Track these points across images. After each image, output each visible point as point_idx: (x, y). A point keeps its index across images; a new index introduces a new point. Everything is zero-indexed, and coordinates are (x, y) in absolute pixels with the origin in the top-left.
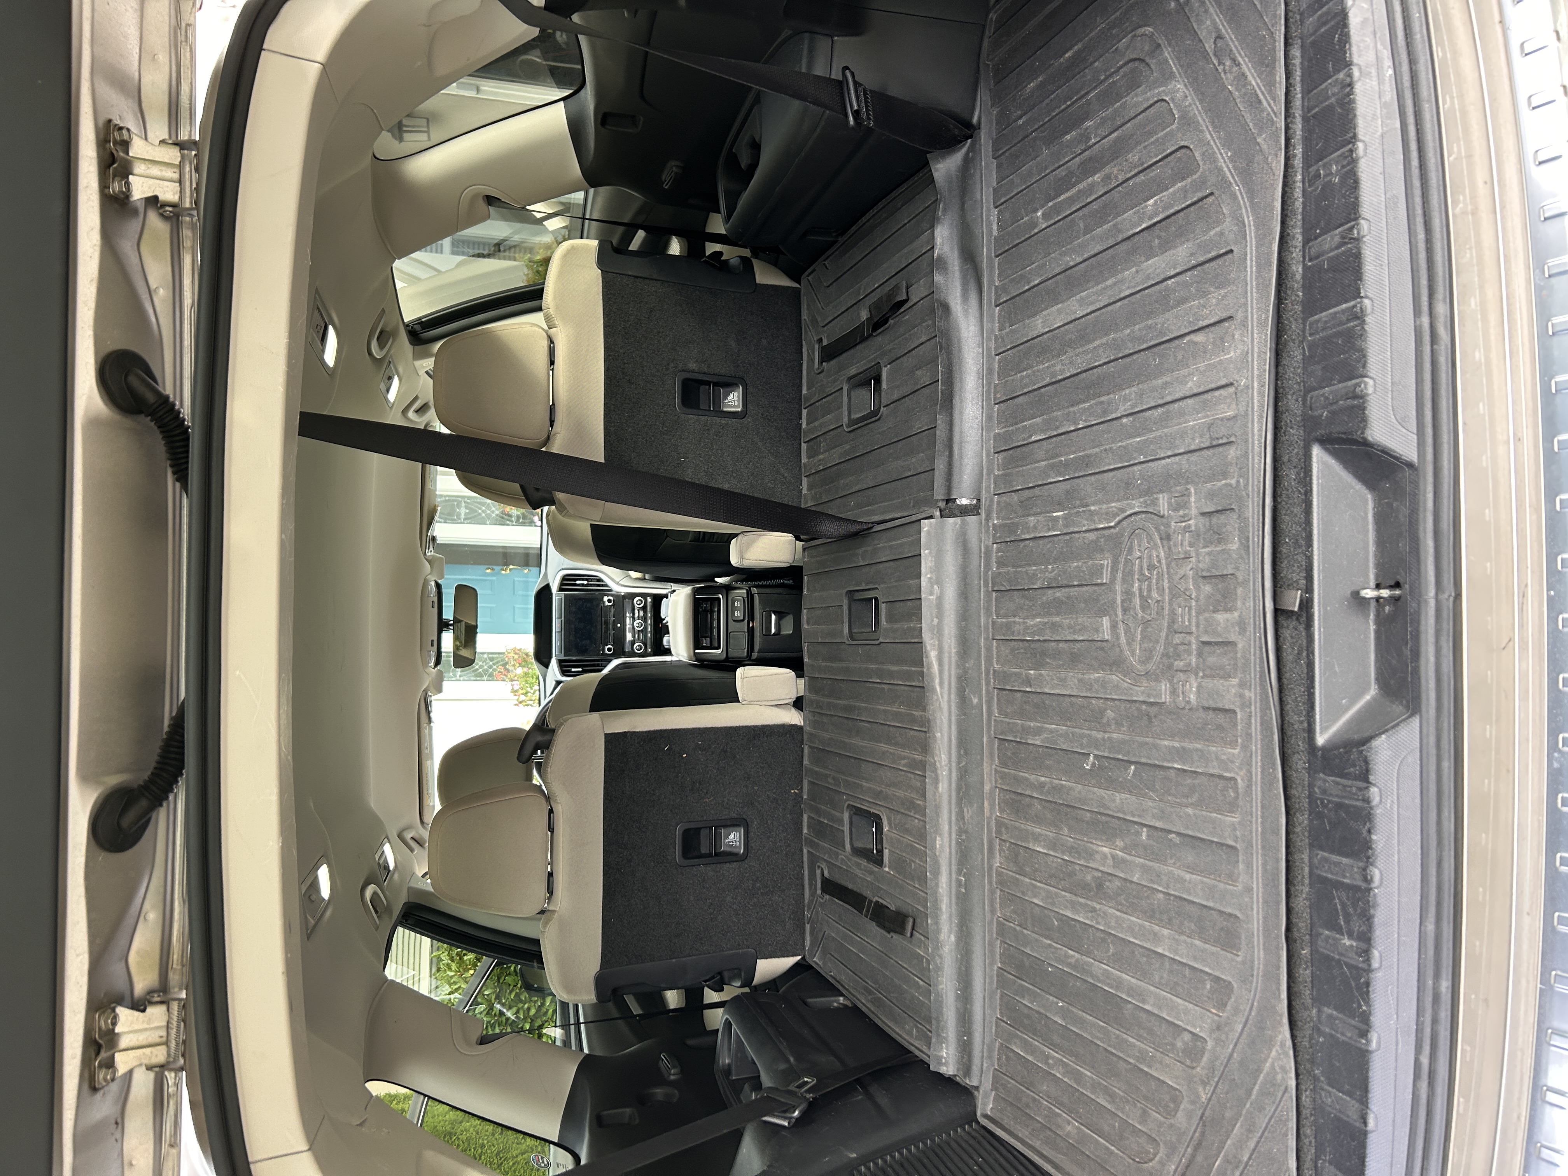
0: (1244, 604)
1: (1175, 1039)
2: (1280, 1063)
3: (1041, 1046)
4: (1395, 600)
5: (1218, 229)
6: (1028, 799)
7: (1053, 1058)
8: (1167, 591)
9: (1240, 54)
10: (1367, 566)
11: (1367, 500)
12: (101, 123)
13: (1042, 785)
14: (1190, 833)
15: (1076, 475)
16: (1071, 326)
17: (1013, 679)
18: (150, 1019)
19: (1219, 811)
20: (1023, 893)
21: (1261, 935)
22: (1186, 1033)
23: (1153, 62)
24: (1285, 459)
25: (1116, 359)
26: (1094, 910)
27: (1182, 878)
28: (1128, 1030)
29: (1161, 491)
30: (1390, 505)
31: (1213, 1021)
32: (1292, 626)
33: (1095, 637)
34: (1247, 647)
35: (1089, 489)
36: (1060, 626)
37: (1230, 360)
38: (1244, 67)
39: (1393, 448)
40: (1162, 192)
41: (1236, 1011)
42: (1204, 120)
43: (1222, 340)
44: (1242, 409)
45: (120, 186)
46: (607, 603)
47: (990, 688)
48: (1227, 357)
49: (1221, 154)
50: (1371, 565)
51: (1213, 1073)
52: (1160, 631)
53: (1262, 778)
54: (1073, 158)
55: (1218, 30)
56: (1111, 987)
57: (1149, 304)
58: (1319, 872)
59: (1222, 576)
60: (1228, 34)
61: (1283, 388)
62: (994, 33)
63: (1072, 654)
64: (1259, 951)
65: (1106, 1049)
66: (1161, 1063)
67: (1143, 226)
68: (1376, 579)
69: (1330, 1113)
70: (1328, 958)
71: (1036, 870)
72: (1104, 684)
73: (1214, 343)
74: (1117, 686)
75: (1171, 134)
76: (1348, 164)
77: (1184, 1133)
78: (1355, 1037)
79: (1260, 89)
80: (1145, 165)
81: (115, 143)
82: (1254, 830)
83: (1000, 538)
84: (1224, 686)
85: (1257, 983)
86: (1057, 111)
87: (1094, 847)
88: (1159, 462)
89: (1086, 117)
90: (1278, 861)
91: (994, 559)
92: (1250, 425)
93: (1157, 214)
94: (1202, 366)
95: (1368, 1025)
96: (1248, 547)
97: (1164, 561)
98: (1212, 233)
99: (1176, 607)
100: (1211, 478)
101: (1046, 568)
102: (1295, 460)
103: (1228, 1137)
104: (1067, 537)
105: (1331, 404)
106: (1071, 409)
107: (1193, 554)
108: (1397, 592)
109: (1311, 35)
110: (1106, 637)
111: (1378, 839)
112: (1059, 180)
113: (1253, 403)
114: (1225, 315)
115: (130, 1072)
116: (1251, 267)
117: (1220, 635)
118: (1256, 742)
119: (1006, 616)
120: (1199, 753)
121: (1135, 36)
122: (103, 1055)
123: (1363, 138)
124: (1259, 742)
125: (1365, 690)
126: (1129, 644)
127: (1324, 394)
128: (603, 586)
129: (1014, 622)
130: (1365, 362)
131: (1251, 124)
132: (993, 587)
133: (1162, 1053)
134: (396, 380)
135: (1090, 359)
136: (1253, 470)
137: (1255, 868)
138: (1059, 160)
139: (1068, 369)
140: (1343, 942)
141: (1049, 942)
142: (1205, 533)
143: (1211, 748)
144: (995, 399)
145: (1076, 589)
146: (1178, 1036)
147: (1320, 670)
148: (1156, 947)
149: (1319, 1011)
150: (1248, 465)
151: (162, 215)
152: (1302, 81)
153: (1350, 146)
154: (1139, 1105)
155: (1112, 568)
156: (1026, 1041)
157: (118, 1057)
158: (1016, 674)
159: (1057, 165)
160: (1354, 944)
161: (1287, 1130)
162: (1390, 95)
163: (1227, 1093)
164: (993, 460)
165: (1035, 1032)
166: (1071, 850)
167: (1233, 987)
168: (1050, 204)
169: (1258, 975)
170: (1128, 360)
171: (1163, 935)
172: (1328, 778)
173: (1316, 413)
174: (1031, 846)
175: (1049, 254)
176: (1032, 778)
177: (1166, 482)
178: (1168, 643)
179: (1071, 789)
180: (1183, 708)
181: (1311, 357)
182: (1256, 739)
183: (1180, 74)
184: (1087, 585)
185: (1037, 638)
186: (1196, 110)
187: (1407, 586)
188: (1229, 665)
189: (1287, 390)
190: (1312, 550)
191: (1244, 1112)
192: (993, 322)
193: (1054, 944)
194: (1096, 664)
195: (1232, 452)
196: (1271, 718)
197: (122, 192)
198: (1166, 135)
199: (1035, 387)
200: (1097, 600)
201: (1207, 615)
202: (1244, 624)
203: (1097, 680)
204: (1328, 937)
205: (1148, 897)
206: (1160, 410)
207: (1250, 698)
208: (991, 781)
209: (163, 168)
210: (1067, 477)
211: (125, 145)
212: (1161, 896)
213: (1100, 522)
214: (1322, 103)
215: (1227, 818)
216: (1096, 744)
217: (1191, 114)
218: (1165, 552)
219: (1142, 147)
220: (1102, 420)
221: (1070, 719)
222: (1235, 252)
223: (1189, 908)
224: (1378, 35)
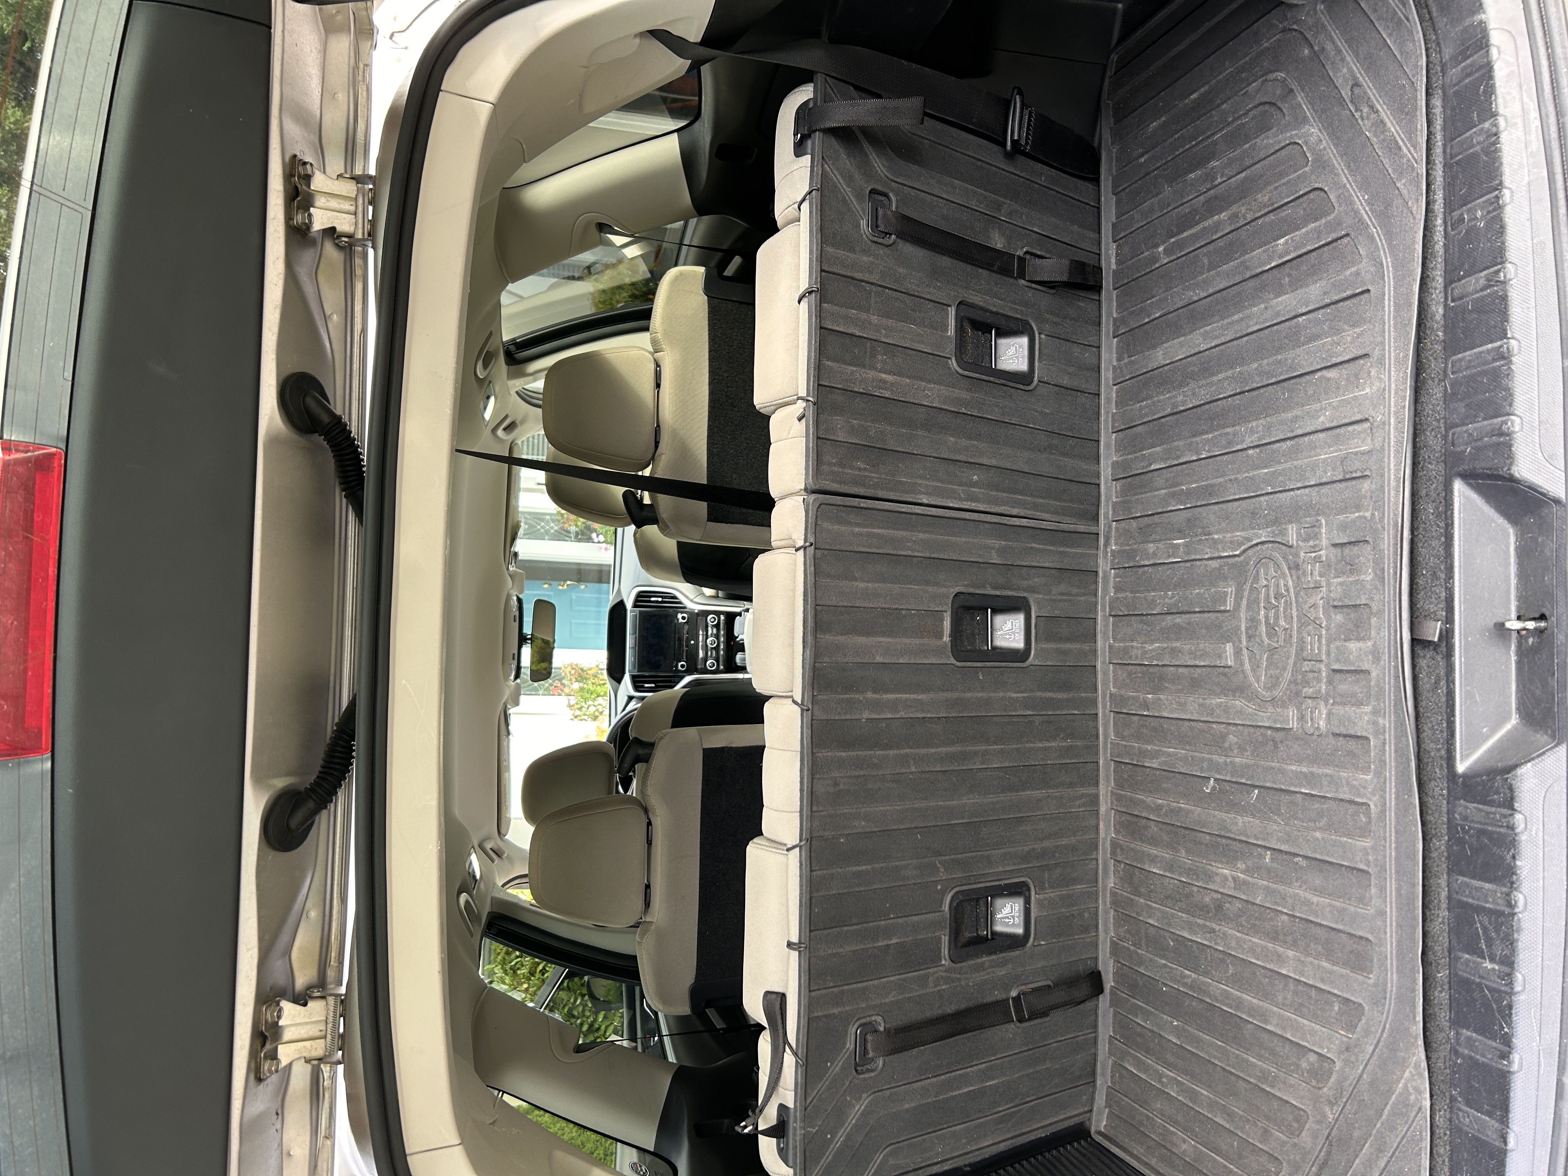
0: (1378, 633)
1: (1300, 1060)
2: (1414, 1084)
3: (1155, 1064)
4: (1540, 632)
5: (1353, 269)
6: (1144, 821)
7: (1167, 1076)
8: (1295, 619)
9: (1378, 101)
10: (1509, 600)
11: (1509, 534)
12: (287, 159)
13: (1159, 807)
14: (1318, 856)
15: (1199, 504)
16: (1194, 358)
17: (1130, 703)
18: (311, 1014)
19: (1349, 835)
20: (1137, 913)
21: (1394, 958)
22: (1312, 1053)
23: (1285, 107)
24: (1423, 493)
25: (1243, 392)
26: (1213, 931)
27: (1309, 901)
28: (1248, 1050)
29: (1290, 522)
30: (1534, 540)
31: (1342, 1042)
32: (1428, 656)
33: (1218, 663)
34: (1381, 675)
35: (1212, 518)
36: (1180, 651)
37: (1365, 396)
38: (1383, 114)
39: (1540, 484)
40: (1293, 232)
41: (1367, 1032)
42: (1339, 164)
43: (1356, 376)
44: (1378, 445)
45: (303, 218)
46: (681, 620)
47: (1107, 711)
48: (1361, 393)
49: (1358, 197)
50: (1513, 597)
51: (1342, 1092)
52: (1288, 659)
53: (1396, 804)
54: (1198, 196)
55: (1355, 78)
56: (1231, 1008)
57: (1279, 340)
58: (1459, 897)
59: (1355, 606)
60: (1366, 82)
61: (1421, 424)
62: (1115, 73)
63: (1191, 679)
64: (1392, 974)
65: (1224, 1069)
66: (1284, 1083)
67: (1273, 264)
68: (1518, 612)
69: (1467, 1133)
70: (1467, 982)
71: (1151, 891)
72: (1226, 710)
73: (1347, 380)
74: (1241, 712)
75: (1304, 176)
76: (1494, 210)
77: (1309, 1152)
78: (1495, 1059)
79: (1400, 136)
80: (1276, 206)
81: (299, 177)
82: (1388, 854)
83: (1118, 563)
84: (1356, 714)
85: (1390, 1005)
86: (1181, 150)
87: (1214, 869)
88: (1288, 493)
89: (1212, 156)
90: (1414, 885)
91: (1111, 584)
92: (1386, 460)
93: (1288, 253)
94: (1335, 401)
95: (1510, 1047)
96: (1384, 578)
97: (1292, 590)
98: (1348, 273)
99: (1305, 635)
100: (1343, 510)
101: (1166, 594)
102: (1433, 495)
103: (1357, 1156)
104: (1188, 564)
105: (1476, 441)
106: (1194, 440)
107: (1324, 584)
108: (1543, 624)
109: (1455, 85)
110: (1230, 663)
111: (1524, 865)
112: (1182, 217)
113: (1389, 439)
114: (1360, 352)
115: (290, 1065)
116: (1389, 306)
117: (1353, 664)
118: (1390, 769)
119: (1123, 640)
120: (1328, 778)
121: (1266, 80)
122: (268, 1046)
123: (1510, 186)
124: (1393, 769)
125: (1505, 719)
126: (1253, 670)
127: (1467, 430)
128: (676, 603)
129: (1132, 647)
130: (1512, 400)
131: (1390, 170)
132: (1110, 612)
133: (1285, 1073)
134: (492, 399)
135: (1215, 391)
136: (1389, 504)
137: (1388, 892)
138: (1182, 197)
139: (1191, 400)
140: (1485, 965)
141: (1164, 962)
142: (1336, 564)
143: (1341, 773)
144: (1113, 427)
145: (1198, 615)
146: (1304, 1056)
147: (1461, 699)
148: (1280, 968)
149: (1457, 1033)
150: (1383, 498)
151: (337, 245)
152: (1444, 129)
153: (1497, 192)
154: (1260, 1124)
155: (1236, 595)
156: (1139, 1059)
157: (281, 1049)
158: (1133, 698)
159: (1179, 203)
160: (1497, 968)
161: (1420, 1149)
162: (1536, 144)
163: (1355, 1114)
164: (1111, 487)
165: (1148, 1051)
166: (1189, 871)
167: (1364, 1008)
168: (1172, 240)
169: (1390, 998)
170: (1255, 393)
171: (1288, 957)
172: (1468, 804)
173: (1458, 449)
174: (1146, 867)
175: (1171, 288)
176: (1149, 800)
177: (1296, 513)
178: (1295, 671)
179: (1188, 812)
180: (1312, 734)
181: (1453, 394)
182: (1390, 765)
183: (1313, 118)
184: (1209, 612)
185: (1155, 663)
186: (1332, 153)
187: (1554, 619)
188: (1361, 693)
189: (1425, 427)
190: (1453, 582)
191: (1374, 1132)
192: (1111, 352)
193: (1170, 964)
194: (1218, 690)
195: (1366, 486)
196: (1408, 745)
197: (305, 223)
198: (1299, 177)
199: (1156, 417)
200: (1219, 627)
201: (1338, 643)
202: (1379, 653)
203: (1219, 705)
204: (1468, 961)
205: (1271, 919)
206: (1289, 443)
207: (1384, 725)
208: (1106, 802)
209: (341, 201)
210: (1189, 506)
211: (308, 178)
212: (1285, 918)
213: (1224, 550)
214: (1466, 150)
215: (1358, 843)
216: (1218, 768)
217: (1326, 158)
218: (1293, 582)
219: (1272, 187)
220: (1227, 451)
221: (1189, 744)
222: (1372, 292)
223: (1315, 930)
224: (1524, 88)
